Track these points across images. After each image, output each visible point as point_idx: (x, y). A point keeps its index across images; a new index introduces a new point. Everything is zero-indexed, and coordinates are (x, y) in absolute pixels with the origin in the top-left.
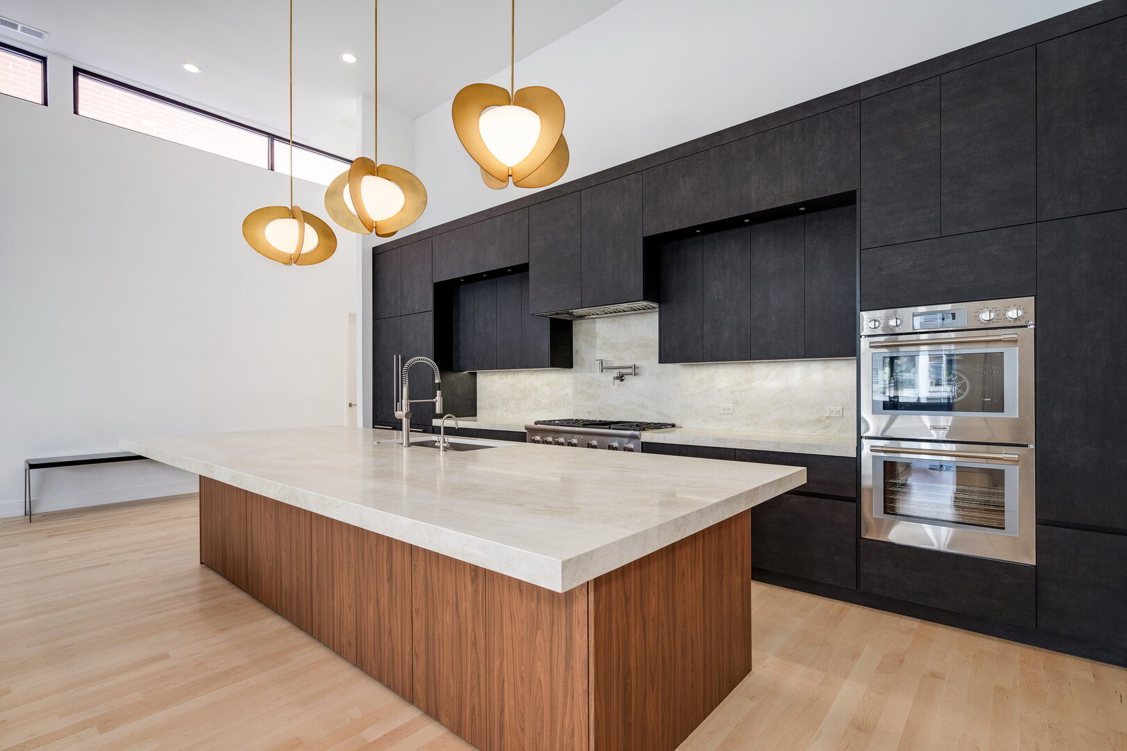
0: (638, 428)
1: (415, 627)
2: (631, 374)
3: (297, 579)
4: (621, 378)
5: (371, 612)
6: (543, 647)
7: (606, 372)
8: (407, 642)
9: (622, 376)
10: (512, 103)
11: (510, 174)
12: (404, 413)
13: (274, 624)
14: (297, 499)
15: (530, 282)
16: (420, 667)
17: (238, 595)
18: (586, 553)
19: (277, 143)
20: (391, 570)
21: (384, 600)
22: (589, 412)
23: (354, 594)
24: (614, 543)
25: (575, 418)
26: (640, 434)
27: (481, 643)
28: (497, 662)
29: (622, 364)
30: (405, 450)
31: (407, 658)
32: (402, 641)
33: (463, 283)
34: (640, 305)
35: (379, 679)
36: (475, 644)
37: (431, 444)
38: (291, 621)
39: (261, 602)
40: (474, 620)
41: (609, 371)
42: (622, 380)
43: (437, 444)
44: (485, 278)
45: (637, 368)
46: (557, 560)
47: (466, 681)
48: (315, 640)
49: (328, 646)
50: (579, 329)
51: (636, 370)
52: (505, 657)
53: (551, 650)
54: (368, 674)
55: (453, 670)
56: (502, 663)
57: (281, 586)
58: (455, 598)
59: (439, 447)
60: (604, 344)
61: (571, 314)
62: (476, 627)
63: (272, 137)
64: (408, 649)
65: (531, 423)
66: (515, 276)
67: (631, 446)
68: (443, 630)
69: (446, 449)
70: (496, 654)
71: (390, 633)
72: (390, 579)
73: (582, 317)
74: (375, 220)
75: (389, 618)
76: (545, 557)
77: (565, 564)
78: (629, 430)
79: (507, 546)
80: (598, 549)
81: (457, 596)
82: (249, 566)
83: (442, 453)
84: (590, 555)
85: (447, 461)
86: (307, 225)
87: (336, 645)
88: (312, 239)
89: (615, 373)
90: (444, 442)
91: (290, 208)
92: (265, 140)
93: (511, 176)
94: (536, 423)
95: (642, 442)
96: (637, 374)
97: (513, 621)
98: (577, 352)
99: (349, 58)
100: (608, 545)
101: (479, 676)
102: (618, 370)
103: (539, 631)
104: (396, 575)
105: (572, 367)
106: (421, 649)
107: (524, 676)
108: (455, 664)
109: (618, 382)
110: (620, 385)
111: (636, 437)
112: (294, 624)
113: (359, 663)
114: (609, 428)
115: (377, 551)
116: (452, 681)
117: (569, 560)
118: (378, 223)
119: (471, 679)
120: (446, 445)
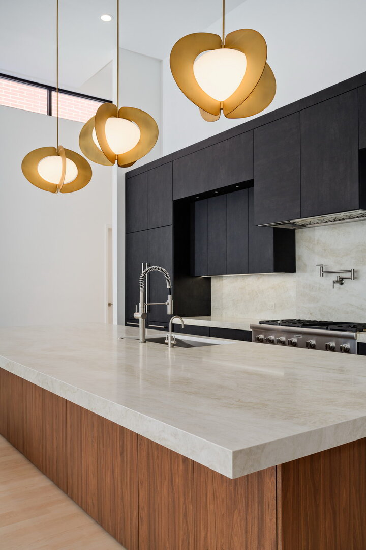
0: (355, 329)
1: (140, 496)
2: (350, 278)
3: (57, 447)
4: (341, 281)
5: (108, 480)
6: (239, 524)
7: (326, 276)
8: (134, 507)
9: (342, 280)
10: (223, 46)
11: (222, 107)
12: (141, 314)
13: (40, 481)
14: (48, 384)
15: (255, 196)
16: (144, 529)
17: (17, 456)
18: (258, 446)
19: (54, 93)
20: (122, 447)
21: (118, 471)
22: (311, 313)
23: (96, 463)
24: (286, 439)
25: (297, 319)
26: (356, 335)
27: (191, 514)
28: (203, 534)
29: (342, 269)
30: (141, 345)
31: (134, 521)
32: (131, 506)
33: (198, 200)
34: (358, 213)
35: (114, 535)
36: (185, 515)
37: (161, 341)
38: (53, 481)
39: (32, 463)
40: (184, 495)
41: (329, 275)
42: (342, 284)
43: (166, 341)
44: (217, 195)
45: (357, 272)
46: (230, 450)
47: (179, 546)
48: (69, 498)
49: (78, 504)
50: (302, 238)
51: (355, 274)
52: (209, 529)
53: (246, 528)
54: (106, 530)
55: (169, 536)
56: (206, 534)
57: (46, 452)
58: (170, 475)
59: (167, 344)
60: (325, 250)
61: (293, 223)
62: (187, 501)
63: (50, 89)
64: (135, 514)
65: (257, 324)
66: (242, 191)
67: (347, 346)
68: (161, 500)
69: (173, 345)
70: (202, 526)
71: (122, 498)
72: (122, 454)
73: (303, 226)
74: (117, 154)
75: (122, 487)
76: (220, 446)
77: (236, 454)
78: (347, 331)
79: (192, 435)
80: (270, 443)
81: (171, 473)
82: (25, 433)
83: (170, 349)
84: (262, 447)
85: (174, 357)
86: (68, 160)
87: (83, 504)
88: (72, 171)
89: (335, 277)
90: (172, 339)
91: (56, 148)
92: (45, 92)
93: (222, 109)
94: (261, 323)
95: (358, 343)
96: (356, 278)
97: (215, 499)
98: (299, 258)
99: (106, 18)
100: (281, 440)
101: (188, 543)
102: (338, 275)
103: (236, 510)
104: (127, 450)
105: (294, 272)
106: (144, 514)
107: (224, 548)
108: (170, 531)
109: (338, 285)
110: (339, 288)
111: (352, 338)
112: (55, 483)
113: (100, 520)
114: (327, 329)
115: (112, 429)
116: (168, 545)
117: (241, 451)
118: (119, 156)
119: (182, 545)
120: (173, 342)
